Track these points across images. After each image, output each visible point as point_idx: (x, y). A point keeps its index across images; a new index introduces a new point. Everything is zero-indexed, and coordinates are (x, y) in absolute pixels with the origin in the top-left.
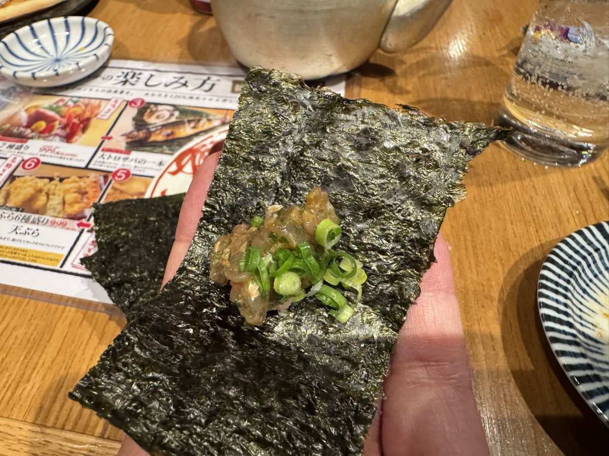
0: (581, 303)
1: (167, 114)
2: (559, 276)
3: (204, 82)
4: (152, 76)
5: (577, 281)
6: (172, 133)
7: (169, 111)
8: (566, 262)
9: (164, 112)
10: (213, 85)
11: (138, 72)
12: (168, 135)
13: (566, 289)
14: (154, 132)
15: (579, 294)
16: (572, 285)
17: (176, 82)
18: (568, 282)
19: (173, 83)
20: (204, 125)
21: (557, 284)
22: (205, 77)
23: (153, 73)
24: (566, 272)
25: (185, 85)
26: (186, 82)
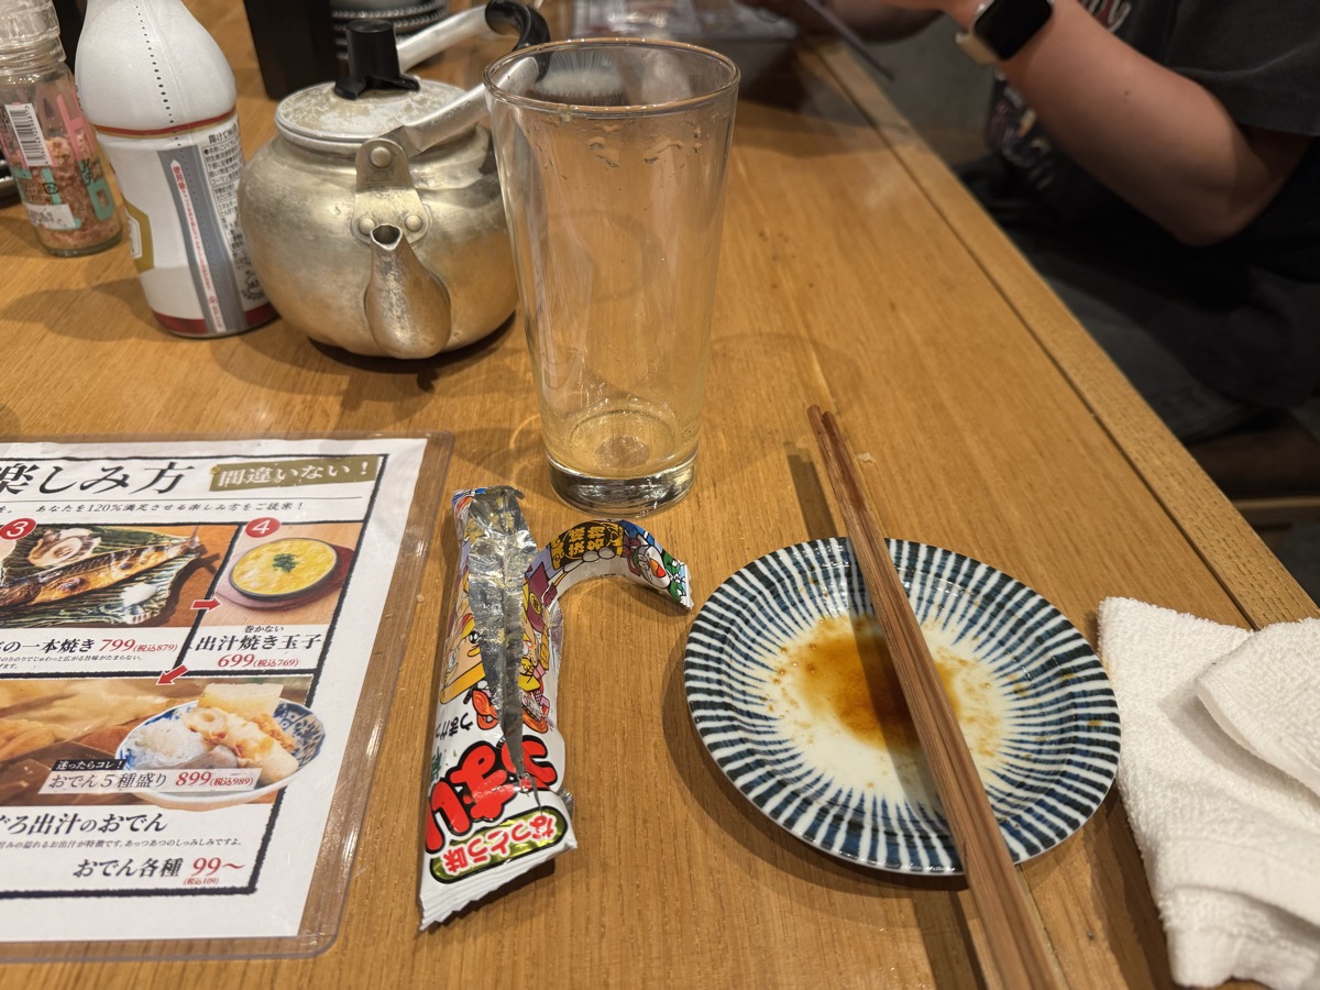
0: (744, 674)
1: (78, 545)
2: (709, 646)
3: (162, 473)
4: (58, 469)
5: (733, 647)
6: (83, 582)
7: (81, 538)
8: (716, 625)
9: (71, 542)
10: (178, 478)
11: (29, 465)
12: (73, 588)
13: (719, 661)
14: (44, 584)
15: (740, 663)
16: (727, 654)
17: (105, 478)
18: (721, 650)
19: (99, 480)
20: (149, 558)
21: (707, 657)
22: (164, 464)
23: (60, 464)
24: (717, 639)
25: (122, 483)
26: (126, 477)
